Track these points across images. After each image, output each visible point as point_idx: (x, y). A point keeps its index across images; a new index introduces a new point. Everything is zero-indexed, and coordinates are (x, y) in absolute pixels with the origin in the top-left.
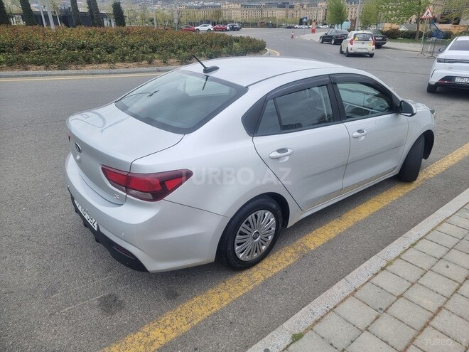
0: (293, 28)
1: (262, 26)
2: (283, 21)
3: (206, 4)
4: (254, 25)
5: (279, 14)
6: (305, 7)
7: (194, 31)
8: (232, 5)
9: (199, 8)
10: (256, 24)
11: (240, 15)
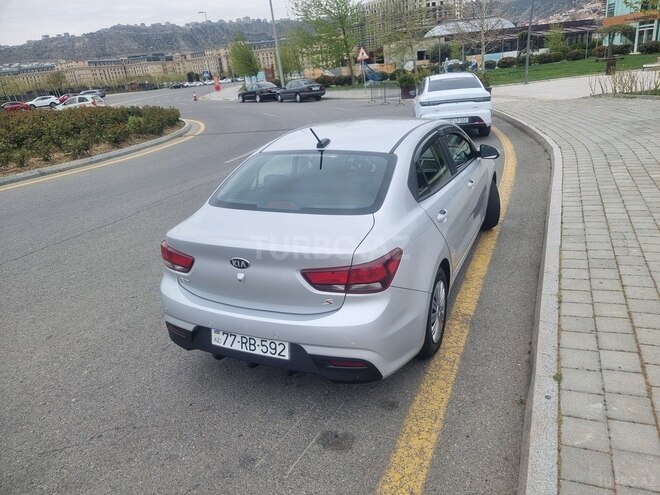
0: (183, 87)
1: (134, 90)
2: (163, 79)
3: (25, 66)
4: (121, 88)
5: (154, 70)
6: (189, 57)
7: (28, 108)
8: (74, 64)
9: (16, 74)
10: (123, 87)
11: (91, 76)
